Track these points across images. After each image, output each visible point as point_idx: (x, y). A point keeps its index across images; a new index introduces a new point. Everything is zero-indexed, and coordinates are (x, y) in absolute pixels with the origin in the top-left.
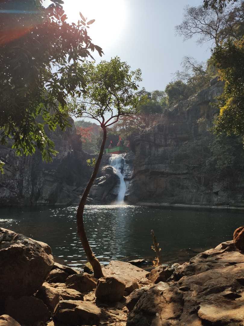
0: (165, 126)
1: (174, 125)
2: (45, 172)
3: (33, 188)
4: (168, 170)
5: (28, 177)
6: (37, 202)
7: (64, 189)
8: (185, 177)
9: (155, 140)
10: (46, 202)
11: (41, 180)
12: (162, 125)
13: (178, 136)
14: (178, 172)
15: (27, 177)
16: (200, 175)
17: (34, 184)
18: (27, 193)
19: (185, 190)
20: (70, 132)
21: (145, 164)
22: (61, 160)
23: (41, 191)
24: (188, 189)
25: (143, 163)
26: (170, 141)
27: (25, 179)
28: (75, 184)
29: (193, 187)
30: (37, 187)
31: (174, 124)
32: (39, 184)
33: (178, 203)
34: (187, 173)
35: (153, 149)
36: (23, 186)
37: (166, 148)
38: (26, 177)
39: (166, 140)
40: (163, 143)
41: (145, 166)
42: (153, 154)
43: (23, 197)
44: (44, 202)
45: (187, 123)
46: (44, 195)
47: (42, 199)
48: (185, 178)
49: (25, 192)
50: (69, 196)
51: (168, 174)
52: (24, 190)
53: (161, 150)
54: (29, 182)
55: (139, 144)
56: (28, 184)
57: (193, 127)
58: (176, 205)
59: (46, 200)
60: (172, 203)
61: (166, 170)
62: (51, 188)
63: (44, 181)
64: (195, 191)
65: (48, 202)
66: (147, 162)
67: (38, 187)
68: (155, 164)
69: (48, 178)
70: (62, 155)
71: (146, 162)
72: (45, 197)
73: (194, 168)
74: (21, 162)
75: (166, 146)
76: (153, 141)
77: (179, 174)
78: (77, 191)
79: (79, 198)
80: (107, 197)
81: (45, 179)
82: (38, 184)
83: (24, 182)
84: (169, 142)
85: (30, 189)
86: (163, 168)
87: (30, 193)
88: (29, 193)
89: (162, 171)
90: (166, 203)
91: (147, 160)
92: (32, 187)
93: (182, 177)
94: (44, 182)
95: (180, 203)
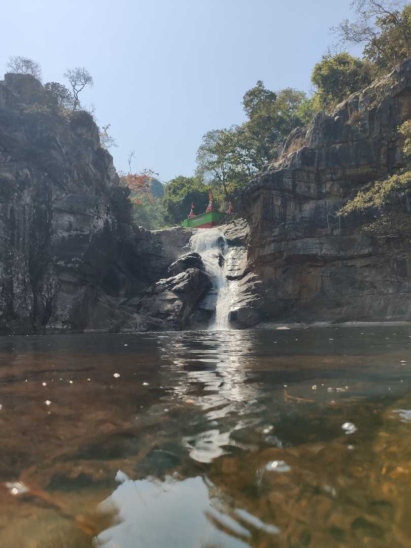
0: (317, 151)
1: (340, 147)
2: (58, 263)
3: (35, 297)
4: (326, 250)
5: (22, 275)
6: (47, 327)
7: (101, 300)
8: (367, 263)
9: (294, 186)
10: (65, 327)
11: (51, 280)
12: (312, 150)
13: (348, 172)
14: (350, 253)
15: (20, 274)
16: (404, 256)
17: (37, 290)
18: (23, 308)
19: (366, 292)
20: (107, 182)
21: (274, 241)
22: (91, 238)
23: (52, 304)
24: (375, 287)
25: (268, 239)
26: (328, 185)
27: (18, 279)
28: (122, 292)
29: (387, 282)
30: (44, 295)
31: (338, 146)
32: (48, 290)
33: (352, 320)
34: (369, 255)
35: (292, 206)
36: (12, 294)
37: (321, 202)
38: (18, 274)
39: (320, 183)
40: (312, 191)
41: (273, 245)
42: (290, 217)
43: (15, 316)
44: (61, 327)
45: (371, 140)
46: (59, 312)
47: (56, 319)
48: (366, 266)
49: (19, 306)
50: (112, 315)
51: (326, 260)
52: (17, 304)
53: (308, 207)
54: (25, 286)
55: (258, 196)
56: (24, 290)
57: (384, 149)
58: (349, 324)
59: (64, 323)
60: (338, 321)
61: (322, 250)
62: (73, 297)
63: (58, 283)
64: (391, 291)
65: (68, 326)
66: (277, 236)
67: (47, 296)
68: (296, 239)
69: (66, 277)
70: (92, 226)
71: (274, 236)
72: (62, 315)
73: (388, 240)
74: (5, 241)
75: (320, 196)
76: (291, 188)
77: (352, 258)
78: (130, 306)
79: (133, 317)
80: (193, 315)
81: (60, 280)
82: (45, 289)
83: (15, 285)
84: (327, 187)
85: (29, 301)
86: (315, 246)
87: (30, 308)
88: (27, 309)
89: (314, 252)
90: (323, 321)
91: (276, 231)
92: (32, 296)
93: (359, 263)
94: (58, 286)
95: (358, 320)
